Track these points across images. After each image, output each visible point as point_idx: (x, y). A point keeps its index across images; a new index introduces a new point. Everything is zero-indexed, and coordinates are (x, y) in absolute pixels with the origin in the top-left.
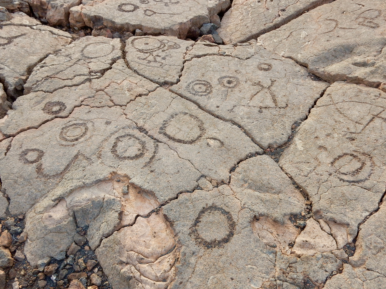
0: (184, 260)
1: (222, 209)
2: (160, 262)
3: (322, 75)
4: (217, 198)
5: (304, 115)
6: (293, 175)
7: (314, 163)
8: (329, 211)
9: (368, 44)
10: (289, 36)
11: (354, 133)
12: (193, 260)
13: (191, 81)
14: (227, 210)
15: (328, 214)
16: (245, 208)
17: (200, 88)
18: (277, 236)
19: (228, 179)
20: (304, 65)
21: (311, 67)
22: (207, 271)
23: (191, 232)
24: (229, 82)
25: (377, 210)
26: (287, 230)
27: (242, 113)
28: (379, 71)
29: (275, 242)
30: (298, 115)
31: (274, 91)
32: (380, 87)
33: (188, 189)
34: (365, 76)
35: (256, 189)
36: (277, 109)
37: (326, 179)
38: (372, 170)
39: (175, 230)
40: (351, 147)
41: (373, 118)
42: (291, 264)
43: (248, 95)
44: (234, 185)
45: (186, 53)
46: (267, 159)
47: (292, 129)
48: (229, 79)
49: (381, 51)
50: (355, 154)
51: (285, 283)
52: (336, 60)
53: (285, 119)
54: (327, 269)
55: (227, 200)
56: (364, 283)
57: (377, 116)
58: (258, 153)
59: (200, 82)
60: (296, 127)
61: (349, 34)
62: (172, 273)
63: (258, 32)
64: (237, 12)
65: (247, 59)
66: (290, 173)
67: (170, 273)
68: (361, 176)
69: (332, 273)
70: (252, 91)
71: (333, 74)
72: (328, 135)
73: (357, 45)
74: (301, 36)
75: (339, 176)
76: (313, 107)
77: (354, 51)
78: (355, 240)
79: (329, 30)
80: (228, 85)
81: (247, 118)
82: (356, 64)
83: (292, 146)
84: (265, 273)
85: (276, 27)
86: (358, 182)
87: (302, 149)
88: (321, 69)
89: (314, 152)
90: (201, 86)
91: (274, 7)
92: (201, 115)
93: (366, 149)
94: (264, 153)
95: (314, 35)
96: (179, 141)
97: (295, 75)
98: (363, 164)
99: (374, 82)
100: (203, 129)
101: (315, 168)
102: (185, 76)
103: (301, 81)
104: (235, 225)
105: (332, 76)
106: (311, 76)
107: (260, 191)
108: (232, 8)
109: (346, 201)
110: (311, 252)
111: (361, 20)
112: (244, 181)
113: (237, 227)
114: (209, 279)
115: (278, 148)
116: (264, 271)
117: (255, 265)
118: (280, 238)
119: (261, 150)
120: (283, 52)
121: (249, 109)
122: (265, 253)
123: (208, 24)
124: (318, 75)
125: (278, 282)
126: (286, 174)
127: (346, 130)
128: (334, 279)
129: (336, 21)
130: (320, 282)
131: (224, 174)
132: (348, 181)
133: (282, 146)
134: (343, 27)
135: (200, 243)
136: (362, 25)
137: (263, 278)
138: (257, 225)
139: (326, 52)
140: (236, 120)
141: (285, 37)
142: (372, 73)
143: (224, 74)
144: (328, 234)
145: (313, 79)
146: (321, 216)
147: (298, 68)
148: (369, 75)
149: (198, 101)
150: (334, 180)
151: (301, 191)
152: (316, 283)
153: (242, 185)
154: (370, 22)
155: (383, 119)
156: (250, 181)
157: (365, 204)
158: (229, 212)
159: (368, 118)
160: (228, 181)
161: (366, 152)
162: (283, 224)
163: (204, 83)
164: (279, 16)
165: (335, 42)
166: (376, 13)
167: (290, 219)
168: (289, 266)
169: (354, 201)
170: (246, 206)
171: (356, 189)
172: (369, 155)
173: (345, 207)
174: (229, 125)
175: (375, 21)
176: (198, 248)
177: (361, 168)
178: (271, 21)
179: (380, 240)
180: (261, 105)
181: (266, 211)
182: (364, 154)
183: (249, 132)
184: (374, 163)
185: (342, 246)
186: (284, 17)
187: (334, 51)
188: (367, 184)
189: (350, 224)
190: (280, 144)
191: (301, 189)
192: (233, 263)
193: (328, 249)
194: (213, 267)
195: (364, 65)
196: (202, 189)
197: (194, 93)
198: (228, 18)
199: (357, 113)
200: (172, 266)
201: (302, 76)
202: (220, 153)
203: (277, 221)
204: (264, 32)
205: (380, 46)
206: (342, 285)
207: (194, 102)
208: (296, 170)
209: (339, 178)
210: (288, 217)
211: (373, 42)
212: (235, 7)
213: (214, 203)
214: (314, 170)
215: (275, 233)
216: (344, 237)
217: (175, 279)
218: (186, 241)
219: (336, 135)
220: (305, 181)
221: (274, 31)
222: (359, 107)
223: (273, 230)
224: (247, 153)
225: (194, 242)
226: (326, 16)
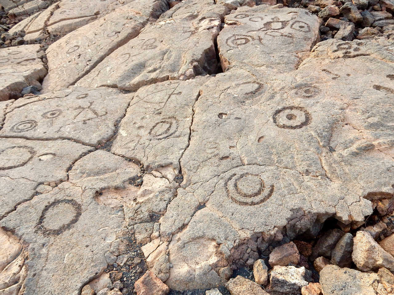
0: (34, 254)
1: (65, 200)
2: (6, 269)
3: (130, 88)
4: (59, 194)
5: (122, 114)
6: (123, 154)
7: (137, 139)
8: (156, 162)
9: (153, 58)
10: (98, 74)
11: (159, 109)
12: (44, 250)
13: (14, 124)
14: (70, 198)
15: (156, 164)
16: (86, 190)
17: (25, 126)
18: (121, 199)
19: (65, 177)
20: (114, 86)
21: (119, 85)
22: (61, 253)
23: (37, 229)
24: (53, 114)
25: (188, 146)
26: (129, 191)
27: (69, 129)
28: (165, 69)
29: (121, 203)
30: (117, 116)
31: (94, 108)
32: (170, 79)
33: (26, 199)
34: (157, 76)
35: (94, 175)
36: (99, 118)
37: (148, 144)
38: (178, 124)
39: (17, 235)
40: (159, 118)
41: (170, 96)
42: (137, 210)
43: (73, 117)
44: (73, 179)
45: (6, 109)
46: (100, 153)
47: (115, 126)
48: (52, 112)
49: (163, 59)
50: (163, 120)
51: (135, 226)
52: (136, 75)
53: (107, 122)
54: (165, 199)
55: (67, 192)
56: (194, 193)
57: (172, 94)
58: (90, 151)
59: (24, 122)
60: (117, 124)
61: (138, 57)
62: (23, 272)
63: (74, 81)
64: (54, 74)
65: (66, 96)
66: (121, 154)
67: (21, 273)
68: (171, 131)
69: (170, 199)
70: (75, 114)
71: (135, 83)
72: (142, 118)
73: (146, 61)
74: (107, 70)
75: (156, 138)
76: (128, 108)
77: (146, 66)
78: (180, 172)
79: (125, 60)
80: (52, 116)
81: (74, 131)
82: (150, 72)
83: (118, 137)
84: (117, 228)
85: (87, 72)
86: (171, 135)
87: (126, 134)
88: (128, 84)
89: (136, 132)
90: (25, 125)
91: (82, 61)
92: (29, 143)
93: (170, 114)
94: (96, 149)
95: (116, 67)
96: (10, 168)
97: (109, 94)
98: (171, 123)
99: (164, 77)
100: (34, 152)
101: (139, 141)
102: (8, 123)
103: (115, 96)
104: (81, 206)
105: (136, 85)
106: (122, 92)
107: (99, 175)
108: (49, 73)
109: (166, 150)
110: (151, 196)
111: (145, 47)
112: (82, 173)
113: (83, 207)
114: (64, 258)
115: (107, 142)
116: (115, 227)
117: (106, 227)
118: (125, 198)
119: (92, 148)
120: (97, 85)
121: (74, 125)
122: (114, 214)
123: (28, 88)
124: (127, 89)
125: (130, 228)
126: (119, 155)
127: (153, 110)
128: (172, 203)
129: (129, 53)
130: (162, 210)
131: (61, 174)
132: (163, 138)
133: (110, 140)
134: (134, 55)
135: (48, 234)
136: (146, 49)
137: (116, 232)
138: (101, 198)
139: (127, 72)
140: (65, 136)
141: (95, 75)
142: (161, 72)
143: (46, 111)
144: (161, 177)
145: (124, 93)
146: (151, 168)
147: (111, 89)
148: (160, 74)
149: (25, 136)
150: (154, 142)
151: (134, 162)
152: (160, 213)
153: (81, 176)
154: (151, 46)
155: (176, 94)
156: (87, 172)
157: (179, 145)
158: (72, 200)
159: (167, 97)
160: (67, 178)
161: (170, 116)
162: (124, 188)
163: (28, 122)
164: (88, 65)
165: (131, 65)
166: (153, 40)
167: (130, 183)
168: (136, 213)
169: (171, 148)
170: (87, 188)
171: (171, 140)
172: (173, 117)
173: (166, 154)
174: (59, 141)
175: (154, 44)
176: (48, 239)
177: (170, 127)
178: (83, 70)
179: (195, 162)
180: (84, 119)
181: (106, 185)
182: (169, 118)
183: (78, 139)
184: (178, 120)
185: (172, 179)
186: (92, 64)
187: (132, 69)
188: (177, 134)
189: (173, 162)
190: (108, 139)
191: (134, 161)
192: (85, 234)
193: (164, 186)
194: (67, 246)
195: (155, 70)
196: (41, 193)
197: (19, 131)
198: (48, 81)
199: (158, 98)
200: (21, 267)
201: (115, 93)
202: (54, 162)
203: (118, 187)
204: (79, 78)
205: (161, 56)
206: (179, 203)
207: (21, 137)
208: (125, 150)
209: (157, 139)
210: (128, 182)
211: (156, 56)
212: (51, 72)
213: (56, 199)
214: (138, 143)
215: (119, 197)
216: (171, 173)
217: (27, 275)
218: (33, 239)
219: (148, 116)
220: (134, 153)
221: (87, 75)
222: (158, 94)
223: (117, 196)
224: (81, 153)
225: (42, 236)
226: (121, 53)
